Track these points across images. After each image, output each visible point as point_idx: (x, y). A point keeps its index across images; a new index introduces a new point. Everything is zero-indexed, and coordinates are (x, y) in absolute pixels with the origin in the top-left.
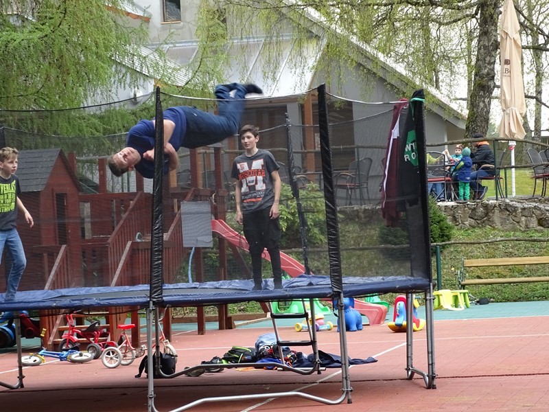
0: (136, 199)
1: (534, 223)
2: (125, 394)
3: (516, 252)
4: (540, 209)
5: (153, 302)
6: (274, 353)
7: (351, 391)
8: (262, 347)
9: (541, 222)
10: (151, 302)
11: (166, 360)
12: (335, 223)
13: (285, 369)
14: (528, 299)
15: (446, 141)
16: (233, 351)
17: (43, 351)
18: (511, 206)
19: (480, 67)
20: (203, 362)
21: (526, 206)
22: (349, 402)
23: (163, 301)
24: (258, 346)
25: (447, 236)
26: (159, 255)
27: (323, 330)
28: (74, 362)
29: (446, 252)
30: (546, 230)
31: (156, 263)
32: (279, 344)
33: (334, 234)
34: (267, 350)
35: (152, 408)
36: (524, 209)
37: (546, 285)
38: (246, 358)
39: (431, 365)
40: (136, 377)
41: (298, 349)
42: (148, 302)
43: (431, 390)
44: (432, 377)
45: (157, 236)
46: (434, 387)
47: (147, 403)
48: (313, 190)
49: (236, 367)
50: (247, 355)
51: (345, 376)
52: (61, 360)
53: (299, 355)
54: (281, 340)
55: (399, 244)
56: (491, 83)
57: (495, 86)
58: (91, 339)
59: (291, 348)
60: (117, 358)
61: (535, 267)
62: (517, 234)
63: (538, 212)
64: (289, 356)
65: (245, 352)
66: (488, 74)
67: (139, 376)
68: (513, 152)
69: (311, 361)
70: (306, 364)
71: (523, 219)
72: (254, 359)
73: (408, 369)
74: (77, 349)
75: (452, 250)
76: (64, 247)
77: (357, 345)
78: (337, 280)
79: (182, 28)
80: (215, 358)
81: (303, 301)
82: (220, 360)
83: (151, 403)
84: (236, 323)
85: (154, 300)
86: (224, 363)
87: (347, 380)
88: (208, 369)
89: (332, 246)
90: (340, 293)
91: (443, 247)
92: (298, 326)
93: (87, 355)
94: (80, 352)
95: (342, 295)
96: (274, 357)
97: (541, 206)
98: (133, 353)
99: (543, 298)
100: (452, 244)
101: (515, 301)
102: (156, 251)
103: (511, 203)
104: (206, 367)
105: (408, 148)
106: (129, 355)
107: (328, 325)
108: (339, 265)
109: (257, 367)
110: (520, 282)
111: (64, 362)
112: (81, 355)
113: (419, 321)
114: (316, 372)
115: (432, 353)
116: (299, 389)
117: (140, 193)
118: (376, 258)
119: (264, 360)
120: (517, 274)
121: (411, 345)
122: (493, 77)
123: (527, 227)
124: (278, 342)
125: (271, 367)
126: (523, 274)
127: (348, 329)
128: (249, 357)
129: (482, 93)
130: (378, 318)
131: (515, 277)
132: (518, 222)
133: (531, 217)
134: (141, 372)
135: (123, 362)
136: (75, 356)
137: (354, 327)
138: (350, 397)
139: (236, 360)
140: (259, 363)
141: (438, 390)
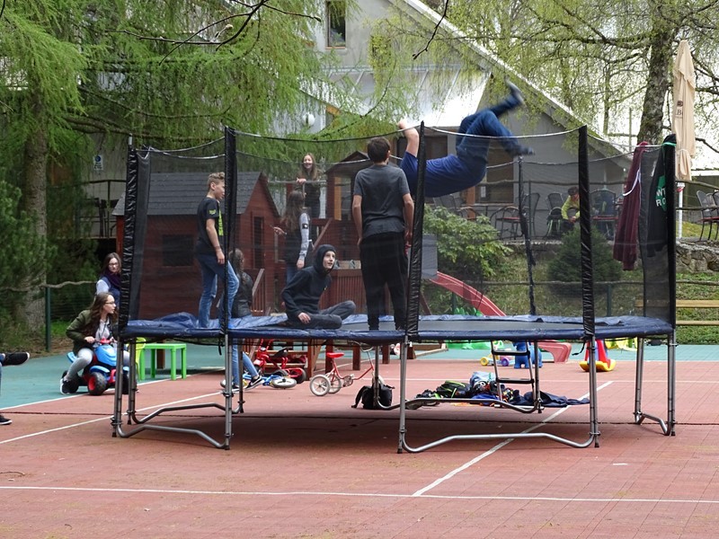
0: (327, 225)
1: (703, 266)
2: (354, 426)
3: (686, 295)
4: (710, 252)
6: (491, 389)
7: (599, 435)
8: (477, 383)
9: (711, 266)
13: (502, 406)
14: (698, 342)
16: (447, 385)
18: (681, 248)
19: (648, 107)
20: (419, 396)
21: (697, 249)
22: (597, 446)
23: (419, 336)
24: (472, 382)
25: (616, 275)
28: (277, 387)
30: (715, 274)
32: (498, 380)
34: (483, 386)
35: (403, 444)
36: (694, 252)
37: (715, 330)
38: (460, 392)
39: (671, 412)
40: (352, 407)
41: (514, 387)
42: (404, 337)
43: (670, 437)
44: (671, 424)
46: (673, 434)
47: (398, 438)
49: (449, 402)
50: (461, 390)
52: (264, 385)
53: (516, 393)
54: (500, 377)
56: (659, 124)
57: (663, 127)
59: (506, 385)
60: (325, 386)
61: (703, 310)
62: (687, 276)
63: (709, 255)
64: (505, 393)
65: (459, 388)
66: (656, 114)
67: (355, 407)
68: (681, 193)
69: (530, 399)
70: (522, 402)
71: (693, 261)
72: (469, 394)
73: (636, 414)
75: (621, 289)
76: (262, 271)
78: (589, 323)
79: (345, 54)
80: (427, 391)
82: (432, 393)
83: (402, 437)
86: (437, 397)
88: (425, 403)
90: (592, 336)
92: (484, 360)
93: (289, 380)
94: (283, 378)
95: (594, 338)
96: (490, 394)
97: (712, 250)
98: (340, 382)
99: (712, 342)
100: (621, 283)
101: (685, 343)
103: (681, 245)
104: (422, 401)
105: (659, 193)
106: (336, 383)
109: (472, 403)
110: (689, 325)
111: (266, 387)
112: (284, 381)
113: (609, 361)
114: (537, 411)
115: (672, 399)
116: (530, 429)
118: (543, 294)
119: (480, 396)
120: (685, 316)
122: (661, 117)
123: (696, 269)
124: (497, 378)
125: (488, 404)
126: (693, 317)
128: (463, 392)
129: (649, 133)
130: (563, 356)
131: (684, 319)
132: (688, 265)
133: (701, 259)
134: (357, 402)
135: (331, 391)
136: (278, 381)
138: (598, 441)
139: (449, 394)
140: (474, 399)
141: (678, 437)
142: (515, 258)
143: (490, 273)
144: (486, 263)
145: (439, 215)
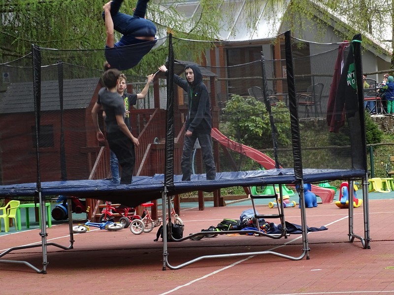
0: (154, 114)
2: (147, 253)
5: (167, 187)
6: (253, 224)
7: (309, 250)
8: (245, 219)
10: (166, 187)
11: (177, 228)
12: (297, 130)
13: (260, 235)
15: (377, 71)
16: (224, 222)
17: (88, 222)
20: (203, 230)
22: (308, 258)
23: (174, 186)
24: (242, 219)
25: (378, 139)
26: (171, 153)
27: (289, 207)
28: (110, 230)
29: (377, 151)
31: (169, 159)
32: (257, 217)
33: (296, 138)
34: (248, 221)
35: (166, 263)
38: (234, 227)
39: (367, 232)
40: (154, 240)
41: (270, 221)
42: (163, 187)
43: (367, 250)
44: (368, 240)
45: (170, 139)
46: (369, 248)
47: (163, 259)
48: (281, 106)
49: (226, 233)
50: (234, 225)
51: (304, 240)
52: (101, 229)
53: (272, 225)
54: (258, 214)
55: (343, 145)
58: (123, 214)
59: (266, 220)
60: (141, 227)
64: (264, 226)
65: (233, 224)
67: (157, 240)
69: (280, 229)
70: (276, 231)
72: (239, 228)
73: (349, 235)
74: (112, 221)
75: (381, 149)
76: (102, 148)
77: (314, 217)
78: (299, 171)
80: (211, 227)
81: (274, 186)
82: (215, 228)
83: (166, 259)
84: (226, 202)
85: (168, 185)
86: (218, 231)
87: (306, 243)
89: (296, 147)
90: (301, 180)
91: (375, 147)
92: (271, 204)
93: (120, 225)
94: (114, 223)
95: (302, 181)
96: (253, 227)
98: (152, 224)
100: (381, 145)
102: (169, 150)
104: (205, 234)
106: (150, 225)
107: (292, 203)
108: (300, 160)
109: (241, 233)
111: (103, 230)
112: (115, 225)
113: (357, 200)
114: (284, 237)
115: (367, 223)
116: (272, 249)
117: (157, 109)
118: (327, 155)
119: (246, 228)
121: (352, 218)
124: (255, 215)
125: (252, 234)
127: (307, 206)
128: (236, 226)
130: (328, 198)
134: (158, 237)
135: (145, 230)
136: (111, 226)
137: (311, 205)
138: (308, 255)
139: (226, 228)
140: (242, 230)
141: (372, 250)
142: (306, 131)
143: (287, 142)
144: (284, 135)
145: (249, 103)
